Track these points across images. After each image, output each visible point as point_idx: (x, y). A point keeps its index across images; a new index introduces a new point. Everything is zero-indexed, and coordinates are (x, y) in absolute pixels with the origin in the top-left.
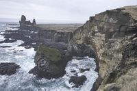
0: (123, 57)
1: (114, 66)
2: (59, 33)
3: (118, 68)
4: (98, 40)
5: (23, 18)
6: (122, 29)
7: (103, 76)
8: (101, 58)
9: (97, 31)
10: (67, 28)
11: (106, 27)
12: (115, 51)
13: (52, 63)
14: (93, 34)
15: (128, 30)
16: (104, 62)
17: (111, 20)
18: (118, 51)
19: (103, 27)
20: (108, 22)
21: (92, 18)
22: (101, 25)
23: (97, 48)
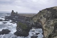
0: (54, 28)
1: (50, 32)
2: (27, 17)
3: (52, 33)
4: (43, 20)
5: (13, 11)
6: (53, 16)
7: (45, 36)
8: (44, 28)
9: (42, 16)
10: (30, 15)
11: (46, 15)
12: (50, 25)
13: (23, 30)
14: (41, 18)
15: (56, 16)
16: (46, 30)
17: (48, 12)
18: (52, 25)
19: (45, 15)
20: (47, 13)
21: (40, 11)
22: (44, 14)
23: (43, 24)
